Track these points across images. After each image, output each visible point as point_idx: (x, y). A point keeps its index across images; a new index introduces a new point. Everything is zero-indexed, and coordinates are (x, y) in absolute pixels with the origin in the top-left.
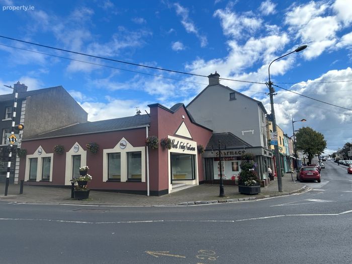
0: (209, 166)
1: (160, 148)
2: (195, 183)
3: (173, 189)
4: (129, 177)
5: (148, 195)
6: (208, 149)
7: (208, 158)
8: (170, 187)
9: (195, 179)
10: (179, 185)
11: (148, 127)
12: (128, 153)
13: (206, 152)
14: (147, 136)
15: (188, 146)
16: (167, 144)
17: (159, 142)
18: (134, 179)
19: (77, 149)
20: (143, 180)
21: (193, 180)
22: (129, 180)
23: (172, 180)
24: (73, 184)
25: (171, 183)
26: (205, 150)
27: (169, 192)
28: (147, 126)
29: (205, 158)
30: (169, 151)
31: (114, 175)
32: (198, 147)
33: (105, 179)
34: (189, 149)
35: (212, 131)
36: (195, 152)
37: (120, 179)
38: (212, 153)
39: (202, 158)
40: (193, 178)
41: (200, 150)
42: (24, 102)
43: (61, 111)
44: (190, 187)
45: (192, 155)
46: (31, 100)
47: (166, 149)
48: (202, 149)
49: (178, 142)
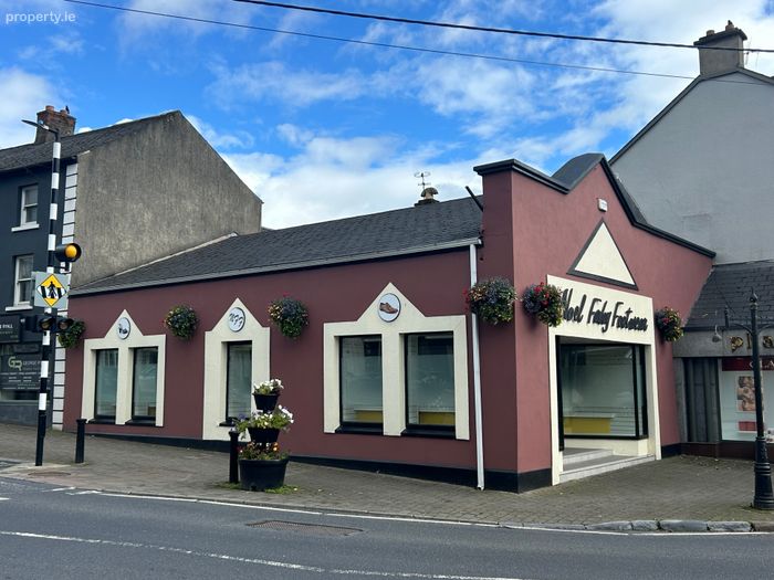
0: (700, 390)
1: (520, 321)
2: (647, 449)
3: (566, 468)
4: (411, 421)
5: (481, 484)
6: (698, 324)
7: (696, 361)
8: (558, 460)
9: (646, 434)
10: (585, 457)
11: (477, 246)
12: (406, 337)
13: (691, 335)
14: (474, 280)
15: (621, 312)
16: (545, 307)
17: (518, 300)
18: (429, 429)
19: (238, 323)
20: (462, 432)
21: (637, 438)
22: (411, 431)
23: (562, 437)
24: (234, 435)
25: (562, 447)
26: (685, 330)
27: (556, 480)
28: (472, 243)
29: (686, 360)
30: (553, 332)
31: (358, 412)
32: (656, 318)
33: (331, 423)
34: (624, 323)
35: (711, 255)
36: (648, 337)
37: (381, 426)
38: (715, 340)
39: (674, 358)
40: (641, 433)
41: (665, 328)
42: (72, 170)
43: (180, 196)
44: (629, 464)
45: (633, 346)
46: (92, 163)
47: (542, 325)
48: (673, 323)
49: (585, 297)
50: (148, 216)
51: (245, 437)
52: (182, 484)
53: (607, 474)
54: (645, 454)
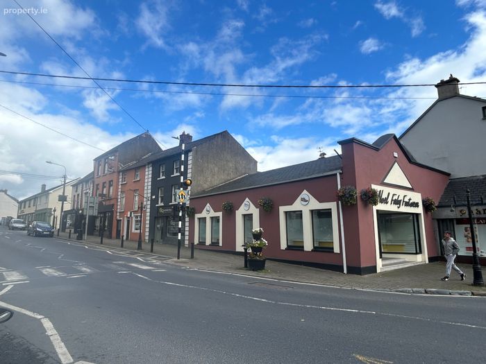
1: (359, 203)
2: (422, 259)
3: (383, 266)
4: (315, 245)
5: (345, 271)
6: (444, 204)
7: (443, 220)
8: (379, 263)
9: (421, 252)
10: (392, 261)
11: (340, 173)
12: (312, 211)
13: (440, 209)
14: (339, 187)
15: (406, 200)
16: (371, 198)
17: (358, 195)
18: (323, 248)
19: (248, 207)
20: (337, 250)
21: (416, 253)
22: (315, 249)
23: (381, 253)
24: (246, 250)
25: (381, 257)
26: (437, 207)
27: (378, 271)
28: (338, 172)
29: (438, 220)
30: (375, 208)
31: (294, 242)
32: (423, 202)
33: (283, 246)
34: (407, 204)
35: (449, 175)
36: (420, 210)
37: (303, 247)
38: (452, 211)
39: (433, 219)
40: (418, 251)
41: (427, 206)
42: (190, 154)
43: (227, 161)
44: (413, 265)
45: (413, 214)
46: (197, 151)
47: (370, 205)
48: (431, 204)
49: (389, 194)
50: (216, 169)
51: (250, 251)
52: (227, 268)
53: (402, 269)
54: (421, 260)
